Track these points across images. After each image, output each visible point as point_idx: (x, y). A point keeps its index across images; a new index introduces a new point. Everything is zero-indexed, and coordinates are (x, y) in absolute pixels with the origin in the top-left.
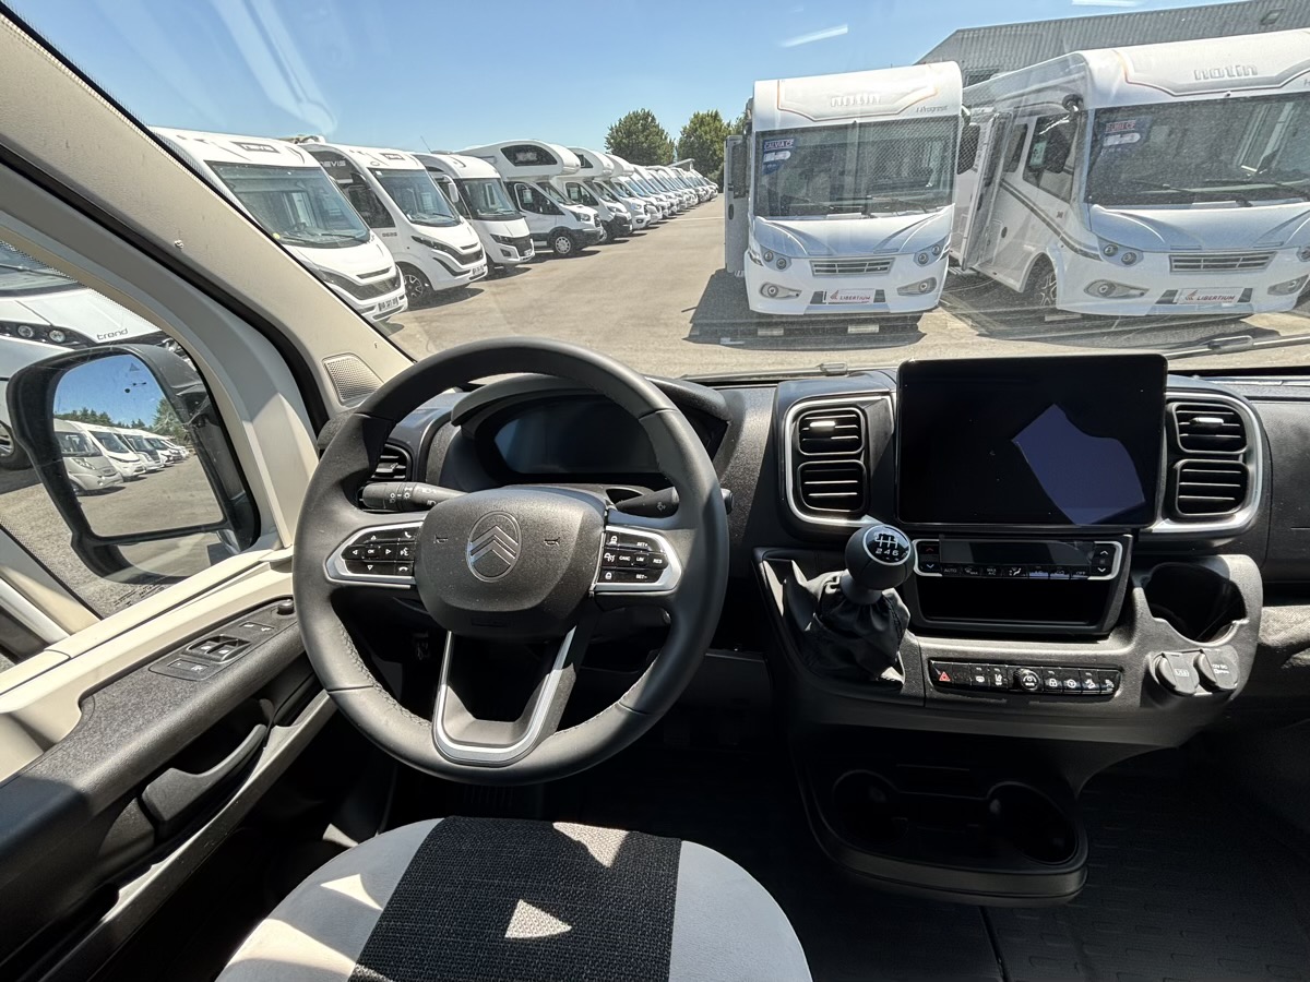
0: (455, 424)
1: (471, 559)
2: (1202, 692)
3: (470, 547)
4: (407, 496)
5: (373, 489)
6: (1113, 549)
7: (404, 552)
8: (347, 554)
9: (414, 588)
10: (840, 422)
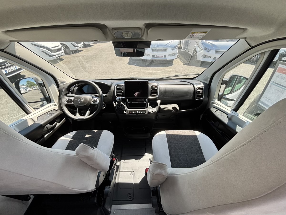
0: (77, 87)
1: (79, 101)
2: (152, 112)
3: (79, 100)
4: (72, 96)
5: (68, 95)
6: (146, 100)
7: (72, 101)
8: (66, 101)
9: (74, 104)
10: (120, 87)
